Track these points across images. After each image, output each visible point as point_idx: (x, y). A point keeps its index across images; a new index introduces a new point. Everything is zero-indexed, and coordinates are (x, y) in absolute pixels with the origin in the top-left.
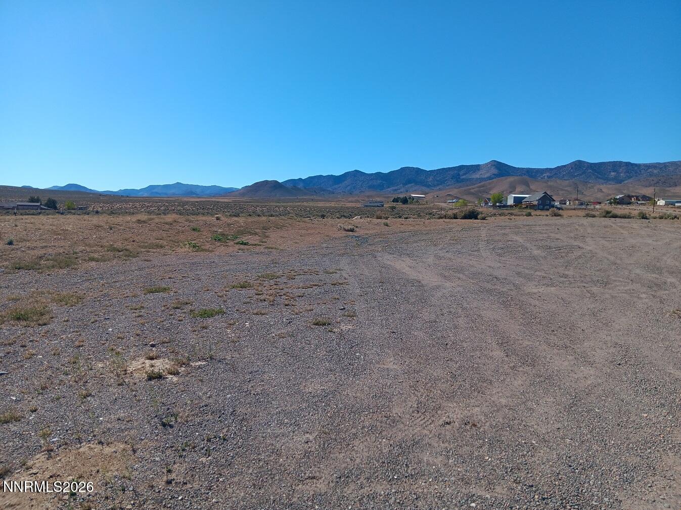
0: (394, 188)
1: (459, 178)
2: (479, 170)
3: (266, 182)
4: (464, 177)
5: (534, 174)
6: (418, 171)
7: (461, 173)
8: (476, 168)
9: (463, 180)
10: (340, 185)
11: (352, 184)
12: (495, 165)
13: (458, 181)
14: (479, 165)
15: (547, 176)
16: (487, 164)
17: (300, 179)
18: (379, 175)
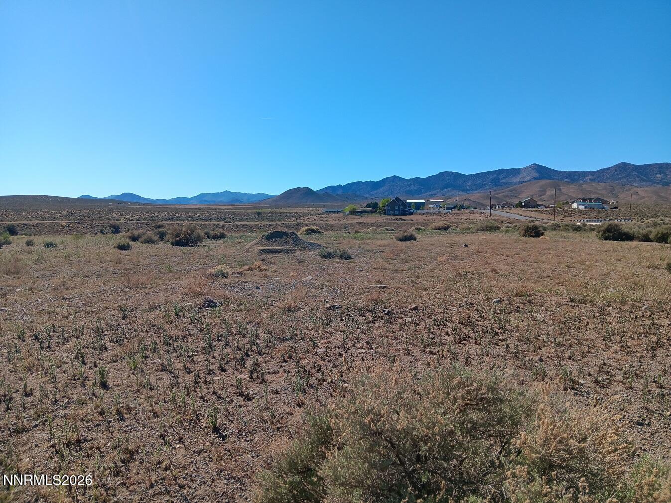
0: (430, 193)
1: (499, 182)
2: (519, 173)
3: (299, 189)
4: (503, 181)
5: (576, 177)
6: (457, 176)
7: (501, 177)
8: (516, 172)
9: (502, 184)
10: (378, 191)
11: (390, 189)
12: (535, 168)
13: (496, 185)
14: (519, 169)
15: (590, 179)
16: (527, 168)
17: (340, 186)
18: (417, 180)
